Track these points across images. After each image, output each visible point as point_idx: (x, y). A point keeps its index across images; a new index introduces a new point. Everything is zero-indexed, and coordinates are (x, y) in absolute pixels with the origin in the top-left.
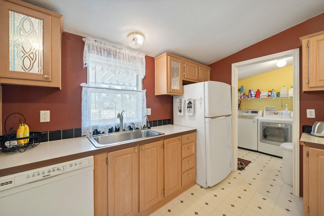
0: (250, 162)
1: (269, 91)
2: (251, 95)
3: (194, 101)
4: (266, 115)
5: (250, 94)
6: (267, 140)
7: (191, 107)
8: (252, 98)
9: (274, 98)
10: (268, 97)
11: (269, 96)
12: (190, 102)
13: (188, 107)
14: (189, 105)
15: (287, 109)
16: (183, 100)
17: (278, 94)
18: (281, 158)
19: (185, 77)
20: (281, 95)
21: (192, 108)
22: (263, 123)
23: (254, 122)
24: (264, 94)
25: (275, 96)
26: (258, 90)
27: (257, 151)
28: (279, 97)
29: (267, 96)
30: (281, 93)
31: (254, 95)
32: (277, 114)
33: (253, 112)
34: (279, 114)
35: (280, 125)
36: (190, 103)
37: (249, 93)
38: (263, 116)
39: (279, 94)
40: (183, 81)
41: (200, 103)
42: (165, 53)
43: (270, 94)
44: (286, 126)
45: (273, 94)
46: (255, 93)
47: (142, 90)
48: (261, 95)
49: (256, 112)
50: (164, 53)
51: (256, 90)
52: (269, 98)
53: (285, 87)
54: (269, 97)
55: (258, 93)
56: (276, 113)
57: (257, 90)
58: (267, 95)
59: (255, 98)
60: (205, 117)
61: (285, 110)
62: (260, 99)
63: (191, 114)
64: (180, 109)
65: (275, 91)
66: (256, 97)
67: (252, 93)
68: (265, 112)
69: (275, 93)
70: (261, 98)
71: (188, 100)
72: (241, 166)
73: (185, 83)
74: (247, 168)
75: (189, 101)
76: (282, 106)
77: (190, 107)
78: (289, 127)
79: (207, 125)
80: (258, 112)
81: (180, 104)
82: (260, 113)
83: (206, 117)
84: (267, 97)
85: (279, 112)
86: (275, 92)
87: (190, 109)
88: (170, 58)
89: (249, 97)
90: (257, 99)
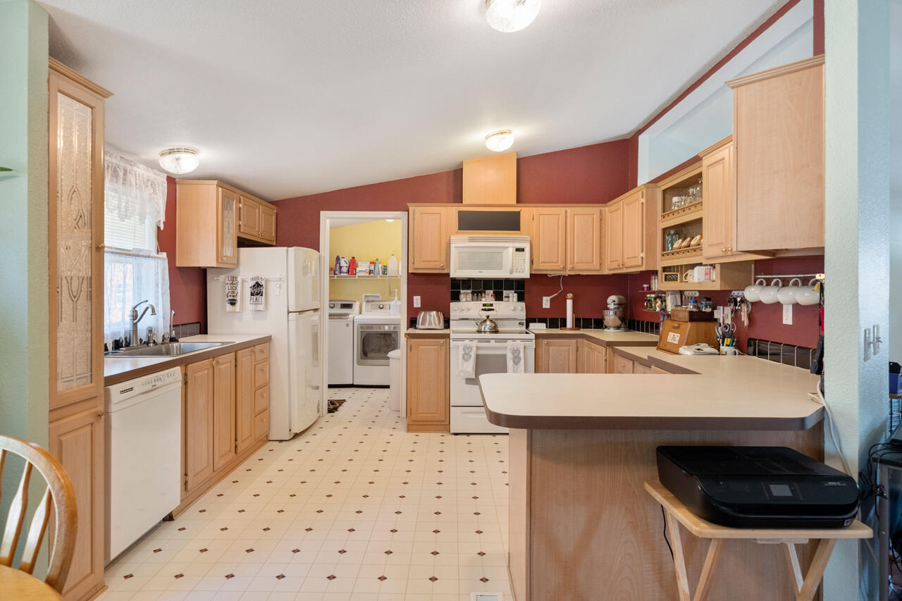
0: (344, 401)
1: (371, 263)
2: (340, 267)
3: (267, 281)
4: (366, 311)
5: (338, 265)
6: (368, 359)
7: (260, 294)
8: (342, 274)
9: (378, 276)
10: (370, 273)
11: (370, 272)
12: (257, 283)
13: (252, 294)
14: (256, 290)
15: (396, 298)
16: (239, 279)
17: (385, 270)
18: (388, 387)
19: (242, 230)
20: (390, 272)
21: (262, 295)
22: (362, 326)
23: (347, 325)
24: (363, 267)
25: (381, 273)
26: (353, 258)
27: (352, 386)
28: (387, 274)
30: (389, 268)
32: (383, 307)
33: (345, 306)
34: (386, 308)
35: (387, 328)
36: (258, 285)
37: (337, 263)
38: (360, 313)
39: (387, 269)
40: (239, 238)
41: (278, 286)
42: (216, 182)
43: (372, 268)
44: (394, 328)
45: (377, 269)
46: (348, 265)
47: (156, 255)
48: (357, 269)
49: (349, 306)
50: (215, 179)
51: (348, 259)
52: (371, 277)
53: (394, 257)
54: (372, 275)
55: (353, 264)
57: (351, 259)
58: (368, 271)
59: (347, 275)
60: (289, 312)
61: (393, 300)
63: (261, 307)
64: (232, 298)
65: (380, 263)
66: (350, 273)
67: (343, 263)
68: (364, 304)
69: (380, 265)
70: (358, 277)
71: (252, 279)
72: (332, 407)
73: (243, 243)
74: (340, 408)
75: (255, 282)
76: (390, 293)
77: (257, 294)
79: (293, 325)
80: (352, 305)
81: (232, 288)
82: (356, 306)
83: (290, 310)
84: (368, 274)
85: (386, 304)
87: (258, 297)
88: (223, 192)
89: (337, 272)
90: (352, 278)
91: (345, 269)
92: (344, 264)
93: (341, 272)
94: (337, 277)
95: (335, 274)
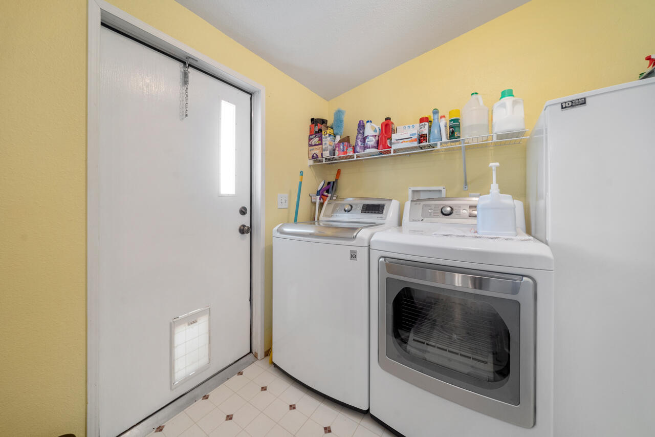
1: (421, 122)
2: (364, 139)
4: (410, 221)
5: (360, 136)
8: (367, 151)
9: (439, 143)
10: (420, 142)
11: (422, 138)
15: (494, 187)
17: (454, 130)
20: (467, 135)
23: (353, 256)
24: (404, 136)
25: (444, 139)
26: (387, 118)
28: (459, 137)
29: (415, 140)
30: (464, 124)
31: (374, 140)
32: (450, 214)
33: (367, 208)
34: (460, 216)
37: (359, 132)
38: (399, 225)
39: (459, 126)
43: (425, 131)
45: (435, 131)
46: (377, 133)
48: (394, 137)
53: (479, 96)
54: (425, 143)
56: (449, 209)
57: (384, 121)
58: (416, 137)
59: (375, 150)
61: (485, 193)
62: (392, 154)
65: (444, 117)
66: (381, 146)
67: (369, 131)
68: (408, 206)
69: (443, 123)
70: (395, 151)
76: (466, 184)
78: (524, 297)
80: (383, 206)
82: (391, 211)
84: (416, 144)
85: (459, 206)
86: (443, 119)
89: (358, 148)
91: (371, 141)
92: (371, 131)
93: (365, 148)
94: (358, 157)
95: (354, 152)
